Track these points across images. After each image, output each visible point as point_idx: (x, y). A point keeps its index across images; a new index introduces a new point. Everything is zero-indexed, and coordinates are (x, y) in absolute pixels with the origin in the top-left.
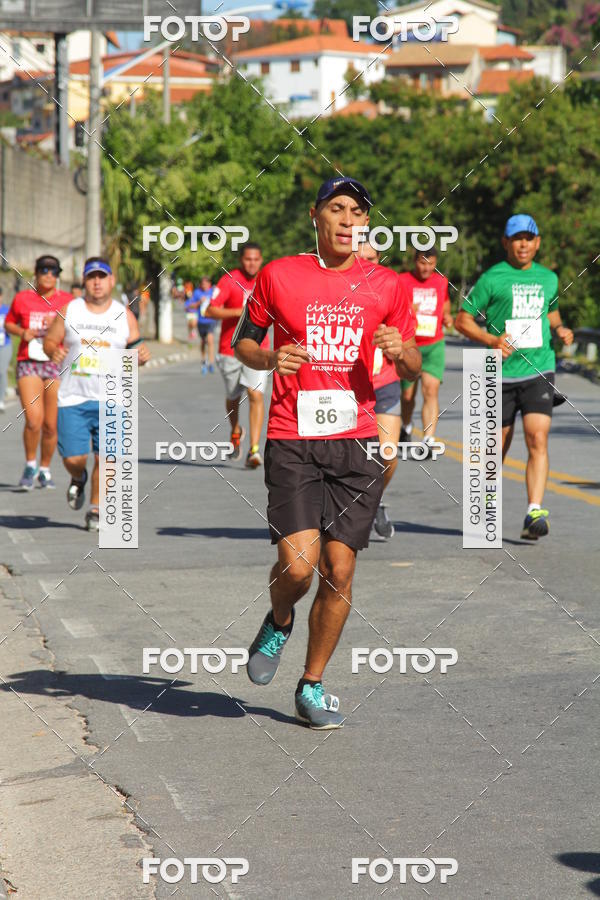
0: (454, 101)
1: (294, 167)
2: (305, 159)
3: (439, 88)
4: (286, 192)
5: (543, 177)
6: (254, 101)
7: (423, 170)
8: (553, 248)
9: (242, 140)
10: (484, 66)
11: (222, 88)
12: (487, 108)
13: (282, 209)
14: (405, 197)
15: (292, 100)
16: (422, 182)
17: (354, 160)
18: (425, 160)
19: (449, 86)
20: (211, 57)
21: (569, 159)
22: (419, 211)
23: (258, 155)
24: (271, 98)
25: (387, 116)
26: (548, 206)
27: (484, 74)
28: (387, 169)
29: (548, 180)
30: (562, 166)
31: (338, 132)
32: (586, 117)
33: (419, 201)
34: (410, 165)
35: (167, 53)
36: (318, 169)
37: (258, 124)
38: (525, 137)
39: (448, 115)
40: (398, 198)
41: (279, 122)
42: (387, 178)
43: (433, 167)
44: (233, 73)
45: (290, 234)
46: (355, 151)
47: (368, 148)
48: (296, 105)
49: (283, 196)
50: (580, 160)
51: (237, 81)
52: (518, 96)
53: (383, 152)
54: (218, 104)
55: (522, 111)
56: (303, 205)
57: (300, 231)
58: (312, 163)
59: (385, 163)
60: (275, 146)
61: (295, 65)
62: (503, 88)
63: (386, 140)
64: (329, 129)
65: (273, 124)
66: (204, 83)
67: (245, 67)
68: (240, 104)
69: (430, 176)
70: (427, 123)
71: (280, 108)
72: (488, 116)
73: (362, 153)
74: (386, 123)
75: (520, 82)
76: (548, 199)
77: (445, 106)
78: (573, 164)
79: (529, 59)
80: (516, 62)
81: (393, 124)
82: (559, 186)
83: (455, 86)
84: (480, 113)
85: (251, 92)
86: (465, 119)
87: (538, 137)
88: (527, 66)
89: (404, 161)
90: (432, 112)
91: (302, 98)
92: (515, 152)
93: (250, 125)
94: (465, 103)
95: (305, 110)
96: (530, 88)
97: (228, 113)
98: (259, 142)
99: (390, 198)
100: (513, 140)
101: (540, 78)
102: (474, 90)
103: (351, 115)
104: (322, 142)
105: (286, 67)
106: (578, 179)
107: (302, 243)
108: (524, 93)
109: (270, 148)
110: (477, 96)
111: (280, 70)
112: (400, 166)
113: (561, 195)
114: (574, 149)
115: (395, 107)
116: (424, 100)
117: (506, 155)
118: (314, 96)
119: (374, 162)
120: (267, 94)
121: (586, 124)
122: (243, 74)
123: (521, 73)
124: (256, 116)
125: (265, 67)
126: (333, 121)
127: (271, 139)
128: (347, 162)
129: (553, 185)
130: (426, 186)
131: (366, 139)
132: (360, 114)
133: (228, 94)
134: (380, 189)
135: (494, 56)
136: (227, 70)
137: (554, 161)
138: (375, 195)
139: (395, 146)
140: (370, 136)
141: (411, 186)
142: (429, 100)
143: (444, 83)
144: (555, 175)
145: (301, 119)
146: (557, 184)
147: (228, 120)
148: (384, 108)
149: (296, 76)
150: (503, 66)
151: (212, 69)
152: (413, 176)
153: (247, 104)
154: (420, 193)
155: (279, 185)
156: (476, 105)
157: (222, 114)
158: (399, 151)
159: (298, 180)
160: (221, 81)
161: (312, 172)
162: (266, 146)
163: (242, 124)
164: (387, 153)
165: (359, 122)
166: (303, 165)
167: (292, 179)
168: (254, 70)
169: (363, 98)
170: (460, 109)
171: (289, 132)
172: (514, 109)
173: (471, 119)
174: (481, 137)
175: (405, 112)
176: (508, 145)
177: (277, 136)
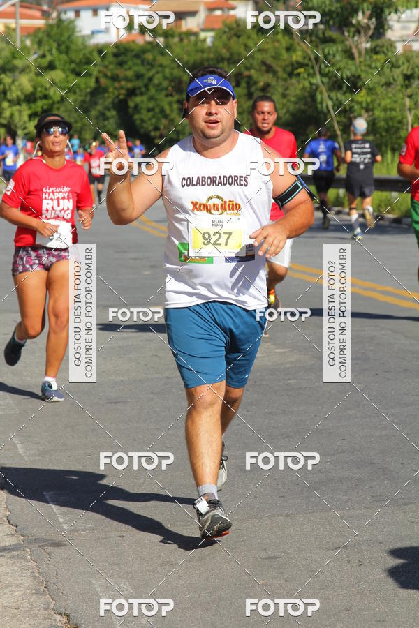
0: (189, 33)
1: (95, 73)
2: (101, 68)
3: (180, 26)
4: (90, 87)
5: (242, 78)
6: (70, 33)
7: (172, 74)
8: (248, 120)
9: (64, 57)
10: (207, 12)
11: (51, 26)
12: (208, 37)
13: (88, 99)
14: (161, 90)
15: (93, 33)
16: (171, 81)
17: (130, 68)
18: (173, 69)
19: (186, 25)
20: (45, 7)
21: (257, 67)
22: (170, 99)
23: (73, 66)
24: (80, 31)
25: (150, 43)
26: (245, 95)
27: (207, 17)
28: (150, 74)
29: (245, 80)
30: (253, 72)
31: (121, 52)
32: (267, 43)
33: (170, 93)
34: (163, 72)
35: (18, 5)
36: (109, 74)
37: (73, 47)
38: (232, 54)
39: (186, 41)
40: (157, 90)
41: (85, 47)
42: (150, 79)
43: (177, 72)
44: (59, 16)
45: (94, 113)
46: (130, 63)
47: (138, 61)
48: (95, 36)
49: (88, 90)
50: (264, 68)
51: (60, 21)
52: (227, 30)
53: (148, 63)
54: (49, 35)
55: (229, 39)
56: (101, 96)
57: (99, 111)
58: (105, 70)
59: (149, 70)
60: (84, 60)
61: (95, 12)
62: (219, 25)
63: (149, 56)
64: (115, 50)
65: (82, 47)
66: (40, 23)
67: (65, 13)
68: (61, 35)
69: (176, 78)
70: (173, 47)
71: (86, 38)
72: (209, 42)
73: (135, 64)
74: (149, 47)
75: (228, 21)
76: (245, 91)
77: (184, 36)
78: (260, 70)
79: (233, 8)
80: (226, 10)
81: (153, 47)
82: (252, 83)
83: (190, 24)
84: (204, 40)
85: (68, 28)
86: (196, 44)
87: (239, 54)
88: (232, 13)
89: (160, 69)
90: (176, 40)
91: (98, 32)
92: (226, 63)
93: (68, 48)
94: (196, 34)
95: (100, 39)
96: (235, 25)
97: (54, 41)
98: (73, 58)
99: (152, 91)
100: (224, 56)
101: (240, 19)
102: (202, 26)
103: (128, 42)
104: (110, 58)
105: (90, 13)
106: (263, 79)
107: (101, 118)
108: (231, 29)
109: (80, 62)
110: (204, 30)
111: (86, 15)
112: (157, 72)
113: (253, 89)
114: (259, 61)
115: (155, 37)
116: (171, 33)
117: (221, 65)
118: (106, 30)
119: (142, 70)
120: (77, 29)
121: (266, 47)
122: (64, 17)
123: (229, 17)
124: (72, 42)
125: (77, 13)
126: (117, 46)
127: (81, 56)
128: (126, 70)
129: (248, 83)
130: (173, 84)
131: (137, 56)
132: (134, 42)
133: (55, 29)
134: (146, 86)
135: (213, 6)
136: (54, 15)
137: (248, 68)
138: (143, 89)
139: (154, 60)
140: (139, 54)
141: (165, 84)
142: (174, 32)
143: (183, 22)
144: (249, 77)
145: (98, 45)
146: (250, 82)
147: (55, 45)
148: (148, 38)
149: (95, 19)
150: (218, 13)
151: (45, 15)
152: (165, 78)
153: (66, 35)
154: (170, 88)
155: (86, 84)
156: (202, 35)
157: (51, 41)
158: (157, 63)
159: (97, 80)
160: (51, 22)
161: (105, 76)
162: (77, 60)
163: (63, 47)
164: (151, 65)
165: (133, 46)
166: (100, 72)
167: (93, 80)
168: (71, 15)
169: (134, 32)
170: (193, 38)
171: (91, 52)
172: (224, 37)
173: (199, 44)
174: (205, 55)
175: (160, 41)
176: (221, 59)
177: (84, 54)
